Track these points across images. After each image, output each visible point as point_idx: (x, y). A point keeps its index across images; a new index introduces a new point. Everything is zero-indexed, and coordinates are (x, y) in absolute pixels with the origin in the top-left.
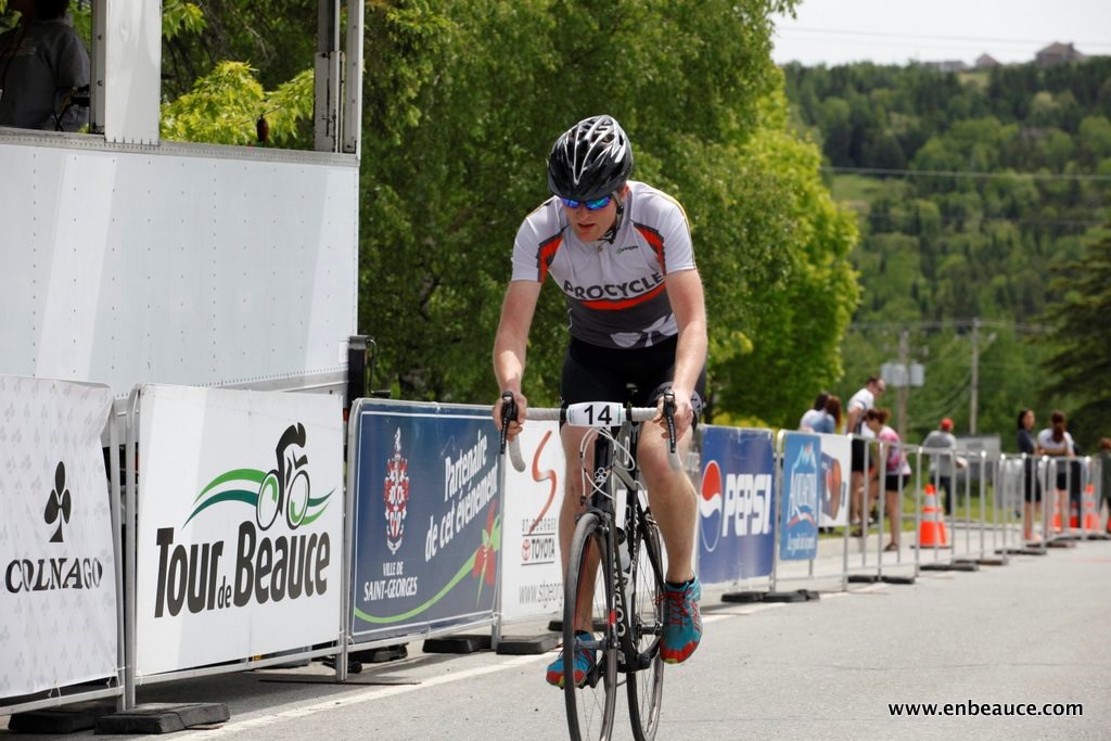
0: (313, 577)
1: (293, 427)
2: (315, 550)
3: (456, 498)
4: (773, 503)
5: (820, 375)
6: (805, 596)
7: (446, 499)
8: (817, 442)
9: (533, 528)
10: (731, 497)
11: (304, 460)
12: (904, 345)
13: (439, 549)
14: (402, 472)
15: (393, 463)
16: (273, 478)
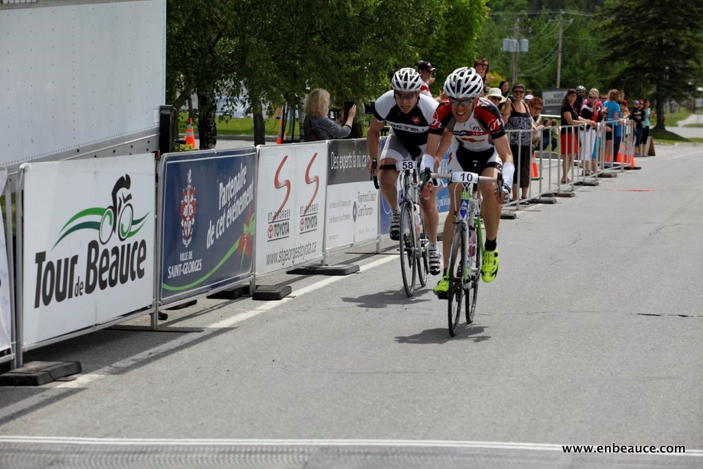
0: (135, 269)
1: (122, 178)
2: (136, 252)
3: (226, 207)
7: (220, 208)
9: (275, 218)
11: (129, 197)
12: (517, 27)
13: (215, 240)
14: (192, 196)
15: (186, 191)
16: (109, 211)
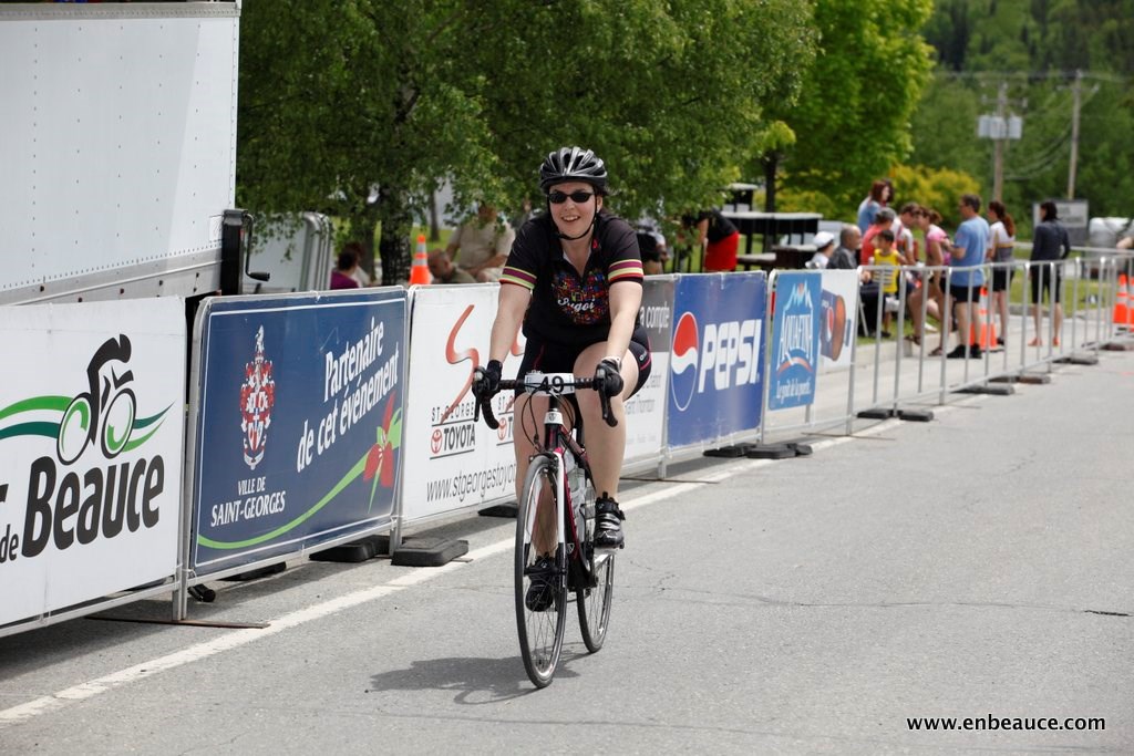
0: (139, 509)
1: (113, 340)
2: (142, 479)
3: (340, 397)
4: (762, 350)
5: (888, 150)
6: (796, 450)
7: (326, 399)
8: (815, 281)
9: (446, 416)
10: (710, 349)
11: (128, 376)
12: (1002, 96)
13: (315, 457)
14: (265, 376)
15: (253, 368)
16: (82, 403)
